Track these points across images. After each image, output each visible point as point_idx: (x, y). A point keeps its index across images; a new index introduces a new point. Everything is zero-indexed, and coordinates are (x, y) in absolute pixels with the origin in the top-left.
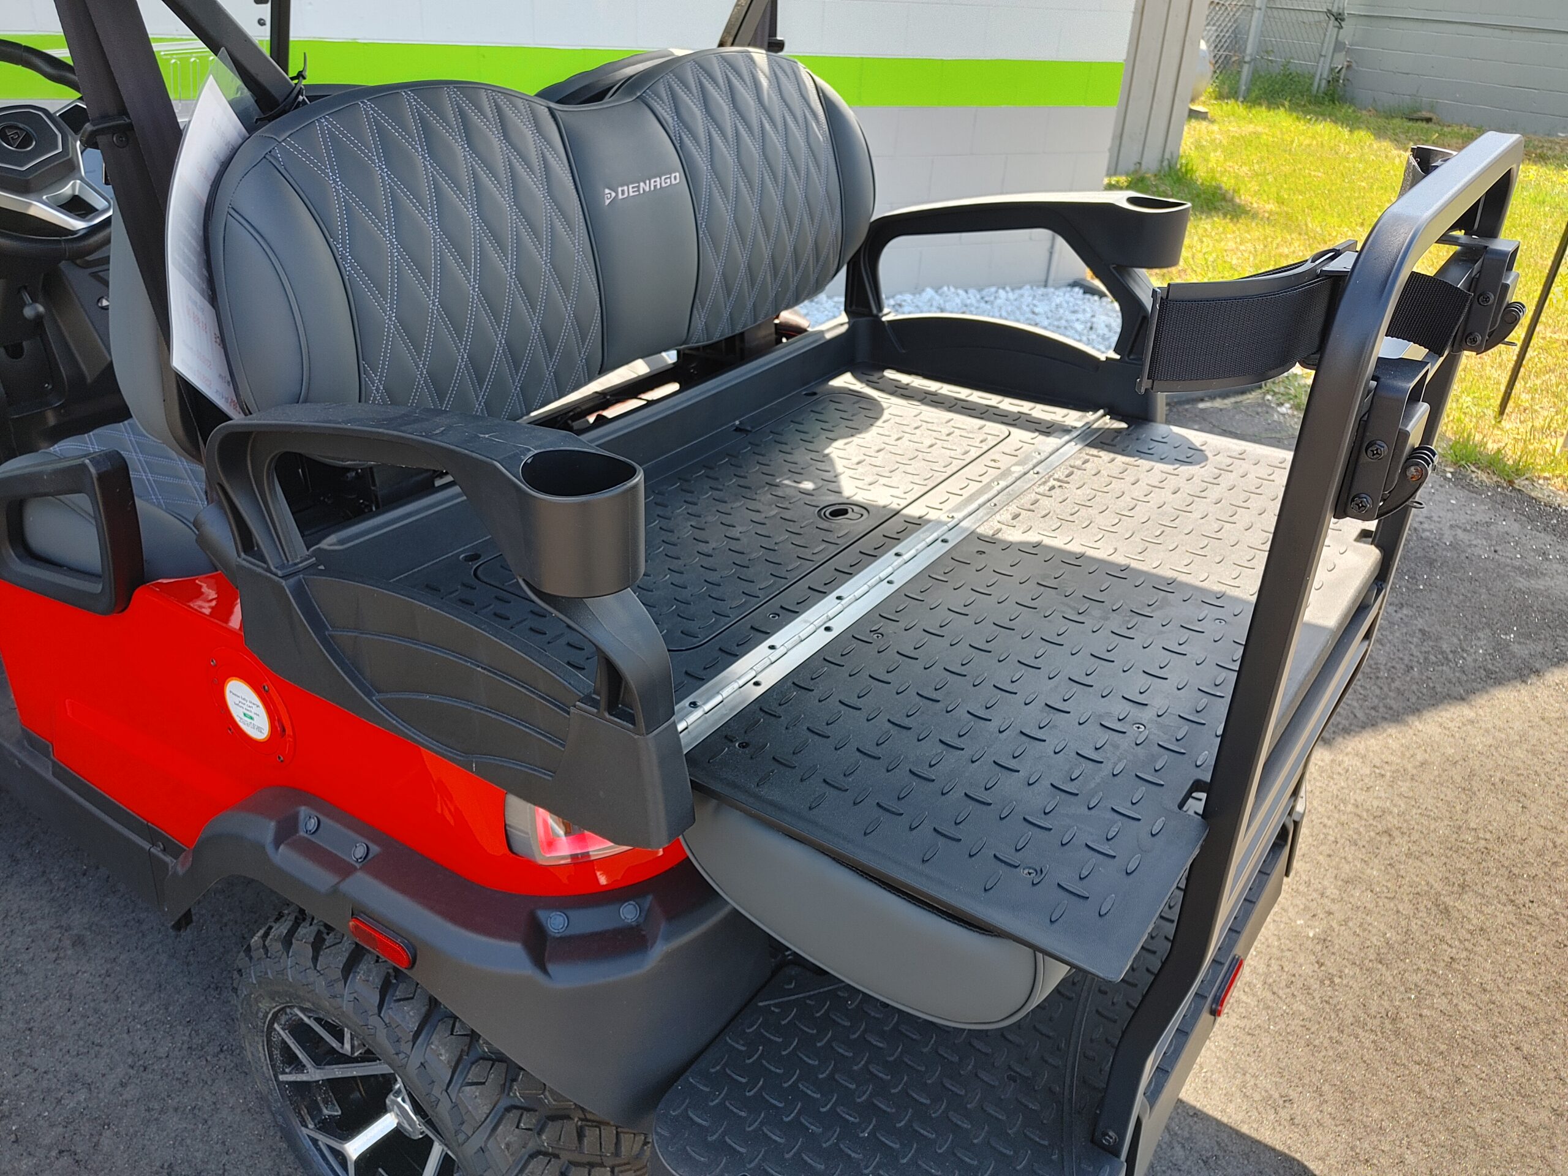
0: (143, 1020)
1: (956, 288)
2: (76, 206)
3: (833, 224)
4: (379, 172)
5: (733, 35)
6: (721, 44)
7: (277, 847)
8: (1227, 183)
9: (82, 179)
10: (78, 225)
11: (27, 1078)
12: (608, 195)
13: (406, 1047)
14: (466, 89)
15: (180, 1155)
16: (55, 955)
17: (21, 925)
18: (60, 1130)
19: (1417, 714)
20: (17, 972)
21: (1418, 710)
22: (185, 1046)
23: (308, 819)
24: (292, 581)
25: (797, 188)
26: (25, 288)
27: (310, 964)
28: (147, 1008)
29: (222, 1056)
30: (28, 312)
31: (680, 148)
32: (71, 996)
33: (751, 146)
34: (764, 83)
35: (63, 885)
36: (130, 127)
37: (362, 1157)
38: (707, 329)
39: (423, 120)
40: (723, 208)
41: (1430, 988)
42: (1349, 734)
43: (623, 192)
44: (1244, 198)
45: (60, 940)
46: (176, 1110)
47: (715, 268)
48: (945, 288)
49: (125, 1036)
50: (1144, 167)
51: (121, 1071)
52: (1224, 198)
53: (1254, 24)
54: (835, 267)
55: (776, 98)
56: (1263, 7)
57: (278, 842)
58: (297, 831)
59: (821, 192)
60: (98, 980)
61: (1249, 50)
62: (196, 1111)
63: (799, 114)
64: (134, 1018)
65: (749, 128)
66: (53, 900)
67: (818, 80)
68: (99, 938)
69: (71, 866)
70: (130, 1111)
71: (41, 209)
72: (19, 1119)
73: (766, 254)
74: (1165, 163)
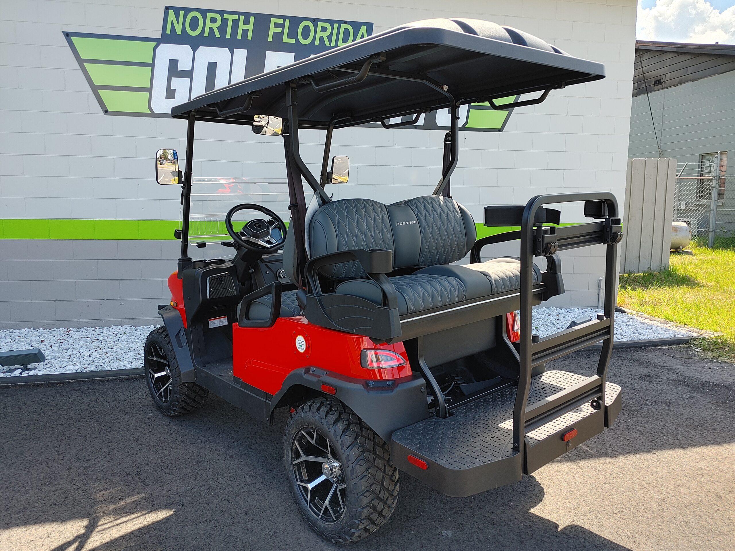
0: (249, 475)
1: (556, 308)
2: (269, 242)
3: (463, 239)
4: (346, 214)
5: (436, 193)
6: (433, 195)
7: (305, 374)
8: (691, 275)
9: (270, 236)
10: (269, 246)
11: (217, 484)
12: (397, 224)
13: (331, 426)
14: (366, 200)
15: (258, 504)
16: (225, 459)
17: (215, 452)
18: (225, 495)
19: (729, 444)
20: (214, 462)
21: (729, 443)
22: (261, 482)
23: (312, 369)
24: (318, 298)
25: (451, 229)
26: (250, 265)
27: (309, 410)
28: (250, 472)
29: (271, 485)
30: (250, 271)
31: (417, 216)
32: (229, 468)
33: (437, 217)
34: (442, 203)
35: (227, 444)
36: (297, 206)
37: (313, 489)
38: (424, 262)
39: (356, 205)
40: (428, 231)
41: (706, 516)
42: (694, 447)
43: (401, 224)
44: (699, 280)
45: (226, 456)
46: (257, 495)
47: (426, 247)
48: (551, 307)
49: (244, 478)
50: (652, 269)
51: (242, 485)
52: (689, 280)
53: (711, 216)
54: (465, 252)
55: (445, 207)
56: (715, 210)
57: (305, 373)
58: (310, 372)
59: (458, 230)
60: (236, 465)
61: (711, 227)
62: (263, 496)
63: (452, 211)
64: (246, 474)
65: (437, 212)
66: (225, 447)
67: (459, 204)
68: (238, 456)
69: (230, 440)
70: (244, 493)
71: (261, 243)
72: (214, 492)
73: (442, 244)
74: (662, 268)
